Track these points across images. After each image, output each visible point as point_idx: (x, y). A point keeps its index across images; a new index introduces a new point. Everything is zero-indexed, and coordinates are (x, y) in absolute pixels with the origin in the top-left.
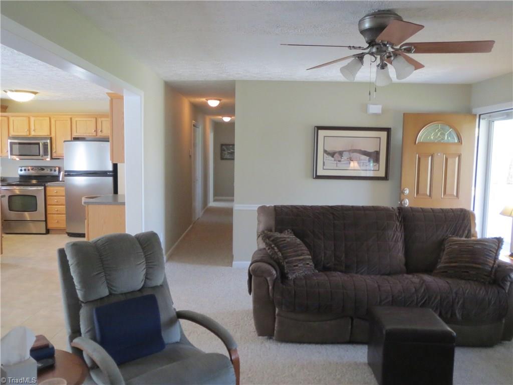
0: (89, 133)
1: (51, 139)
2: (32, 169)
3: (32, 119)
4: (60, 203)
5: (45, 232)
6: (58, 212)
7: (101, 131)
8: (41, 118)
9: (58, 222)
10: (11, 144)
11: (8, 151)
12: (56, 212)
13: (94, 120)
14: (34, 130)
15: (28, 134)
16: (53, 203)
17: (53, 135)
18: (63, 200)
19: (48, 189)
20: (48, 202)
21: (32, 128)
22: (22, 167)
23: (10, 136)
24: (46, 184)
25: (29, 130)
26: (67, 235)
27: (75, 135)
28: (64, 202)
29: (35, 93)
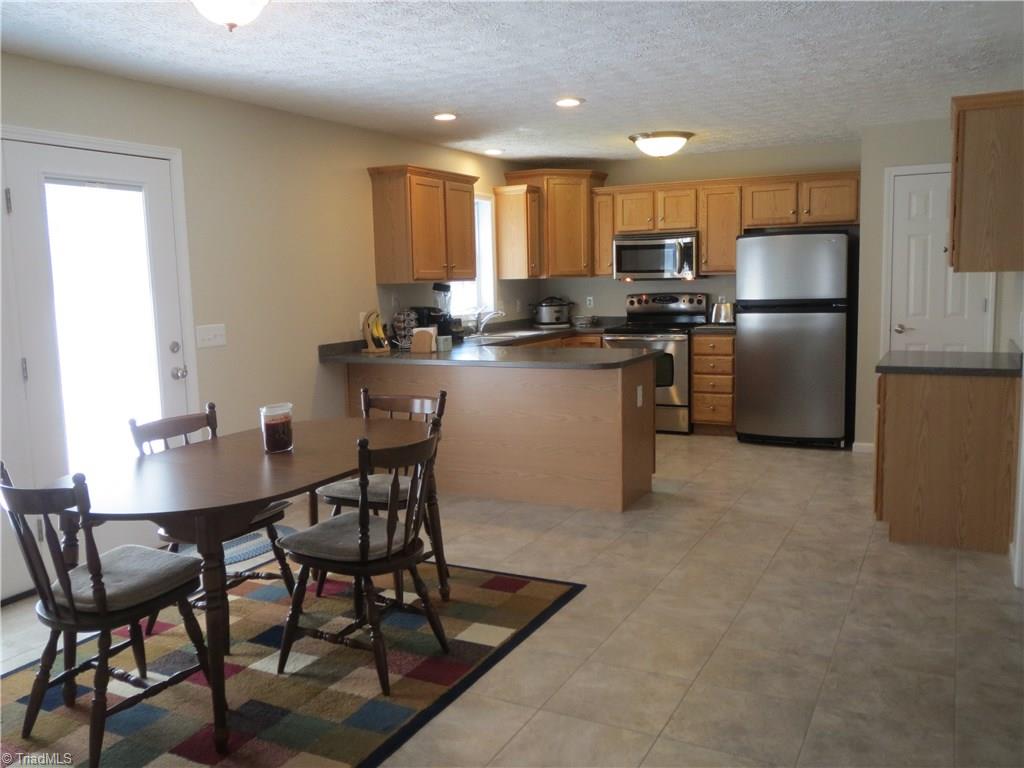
0: (781, 218)
1: (697, 235)
2: (654, 301)
3: (660, 196)
4: (720, 370)
5: (686, 430)
6: (716, 390)
7: (809, 212)
8: (679, 193)
9: (714, 410)
10: (619, 248)
11: (612, 265)
12: (710, 390)
13: (793, 187)
14: (663, 219)
15: (651, 227)
16: (705, 371)
17: (702, 226)
18: (726, 362)
19: (696, 339)
20: (697, 367)
21: (660, 214)
22: (632, 296)
23: (616, 233)
24: (692, 331)
25: (654, 219)
26: (736, 439)
27: (748, 223)
28: (728, 367)
29: (687, 135)
